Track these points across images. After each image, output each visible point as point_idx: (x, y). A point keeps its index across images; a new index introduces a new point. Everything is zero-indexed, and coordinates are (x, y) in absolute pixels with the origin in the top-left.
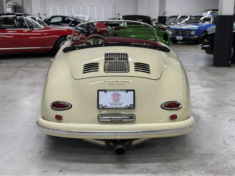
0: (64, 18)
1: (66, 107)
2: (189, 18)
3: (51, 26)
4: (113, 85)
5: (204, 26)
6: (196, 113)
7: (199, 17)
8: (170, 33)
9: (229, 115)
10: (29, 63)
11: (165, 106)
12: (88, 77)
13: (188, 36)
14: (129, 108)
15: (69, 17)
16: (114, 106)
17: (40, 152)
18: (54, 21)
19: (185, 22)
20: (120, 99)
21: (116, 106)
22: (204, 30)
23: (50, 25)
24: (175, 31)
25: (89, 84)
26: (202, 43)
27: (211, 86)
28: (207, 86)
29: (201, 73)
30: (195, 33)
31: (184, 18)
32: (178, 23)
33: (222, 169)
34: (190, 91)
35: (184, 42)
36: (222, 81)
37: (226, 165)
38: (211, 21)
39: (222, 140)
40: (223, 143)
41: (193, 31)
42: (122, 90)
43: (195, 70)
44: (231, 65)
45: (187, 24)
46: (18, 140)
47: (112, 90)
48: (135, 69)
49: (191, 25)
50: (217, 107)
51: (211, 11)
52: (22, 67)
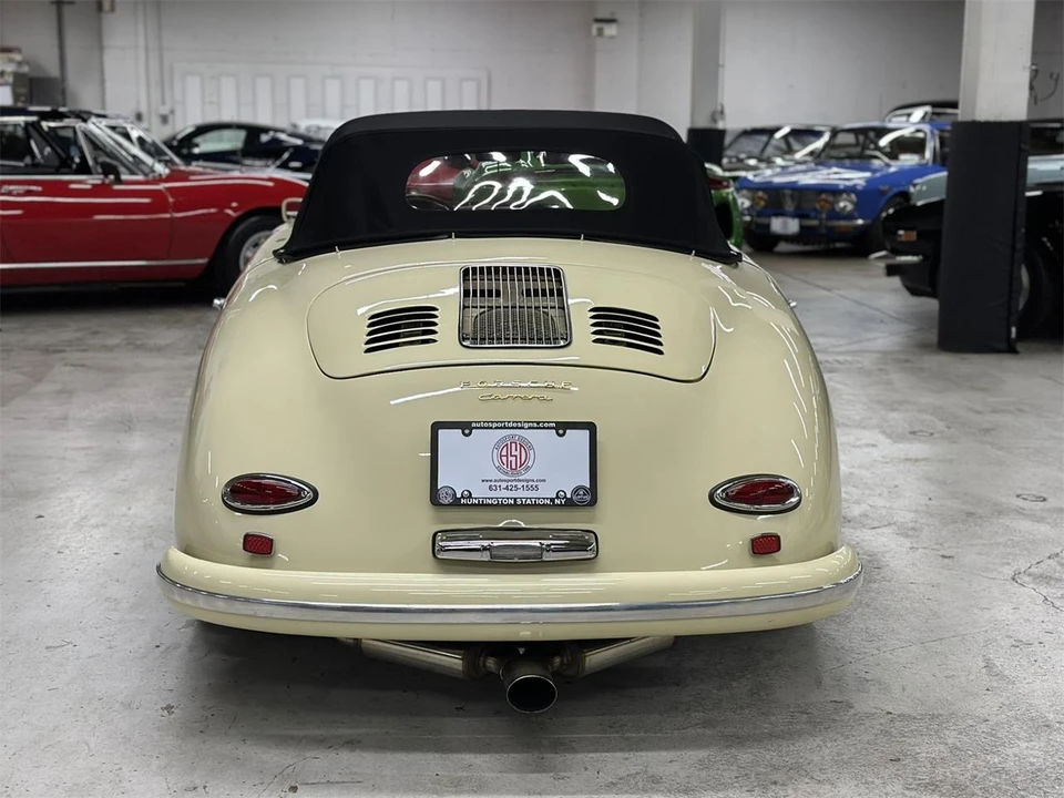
0: (253, 132)
1: (290, 497)
2: (826, 138)
3: (195, 167)
4: (500, 402)
5: (895, 173)
6: (862, 549)
7: (872, 134)
8: (743, 203)
9: (1009, 554)
10: (95, 333)
11: (728, 498)
12: (389, 368)
13: (824, 216)
14: (570, 504)
15: (276, 130)
16: (503, 494)
17: (169, 708)
18: (206, 145)
19: (811, 153)
20: (530, 464)
21: (514, 494)
22: (895, 190)
23: (194, 163)
24: (765, 197)
25: (392, 402)
26: (888, 247)
27: (932, 434)
28: (914, 433)
29: (885, 377)
30: (856, 205)
31: (806, 139)
32: (779, 161)
33: (980, 775)
34: (840, 453)
35: (805, 244)
36: (978, 412)
37: (996, 760)
38: (928, 154)
39: (981, 659)
40: (984, 670)
41: (845, 196)
42: (538, 423)
43: (860, 365)
44: (1019, 346)
45: (817, 164)
46: (68, 659)
47: (495, 425)
48: (595, 333)
49: (835, 169)
50: (955, 522)
51: (928, 109)
52: (68, 349)
